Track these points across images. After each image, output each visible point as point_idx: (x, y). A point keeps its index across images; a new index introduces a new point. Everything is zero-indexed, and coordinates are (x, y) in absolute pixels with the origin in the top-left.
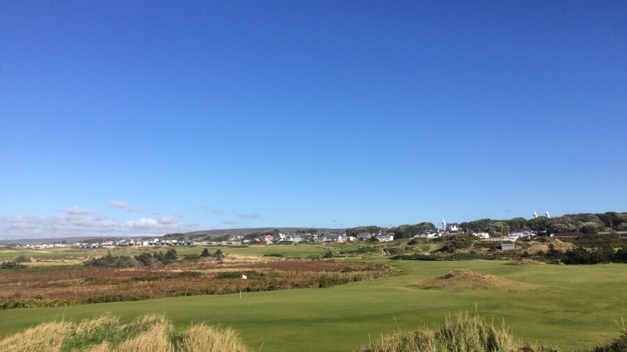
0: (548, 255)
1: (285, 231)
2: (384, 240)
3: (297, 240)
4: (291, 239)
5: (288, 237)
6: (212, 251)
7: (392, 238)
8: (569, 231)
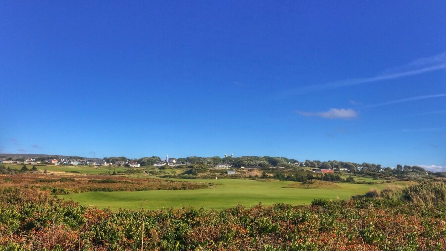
0: (261, 178)
1: (63, 157)
2: (134, 166)
3: (76, 163)
4: (72, 163)
5: (70, 161)
6: (29, 167)
7: (139, 165)
8: (251, 165)
